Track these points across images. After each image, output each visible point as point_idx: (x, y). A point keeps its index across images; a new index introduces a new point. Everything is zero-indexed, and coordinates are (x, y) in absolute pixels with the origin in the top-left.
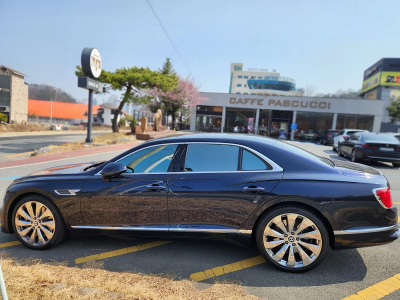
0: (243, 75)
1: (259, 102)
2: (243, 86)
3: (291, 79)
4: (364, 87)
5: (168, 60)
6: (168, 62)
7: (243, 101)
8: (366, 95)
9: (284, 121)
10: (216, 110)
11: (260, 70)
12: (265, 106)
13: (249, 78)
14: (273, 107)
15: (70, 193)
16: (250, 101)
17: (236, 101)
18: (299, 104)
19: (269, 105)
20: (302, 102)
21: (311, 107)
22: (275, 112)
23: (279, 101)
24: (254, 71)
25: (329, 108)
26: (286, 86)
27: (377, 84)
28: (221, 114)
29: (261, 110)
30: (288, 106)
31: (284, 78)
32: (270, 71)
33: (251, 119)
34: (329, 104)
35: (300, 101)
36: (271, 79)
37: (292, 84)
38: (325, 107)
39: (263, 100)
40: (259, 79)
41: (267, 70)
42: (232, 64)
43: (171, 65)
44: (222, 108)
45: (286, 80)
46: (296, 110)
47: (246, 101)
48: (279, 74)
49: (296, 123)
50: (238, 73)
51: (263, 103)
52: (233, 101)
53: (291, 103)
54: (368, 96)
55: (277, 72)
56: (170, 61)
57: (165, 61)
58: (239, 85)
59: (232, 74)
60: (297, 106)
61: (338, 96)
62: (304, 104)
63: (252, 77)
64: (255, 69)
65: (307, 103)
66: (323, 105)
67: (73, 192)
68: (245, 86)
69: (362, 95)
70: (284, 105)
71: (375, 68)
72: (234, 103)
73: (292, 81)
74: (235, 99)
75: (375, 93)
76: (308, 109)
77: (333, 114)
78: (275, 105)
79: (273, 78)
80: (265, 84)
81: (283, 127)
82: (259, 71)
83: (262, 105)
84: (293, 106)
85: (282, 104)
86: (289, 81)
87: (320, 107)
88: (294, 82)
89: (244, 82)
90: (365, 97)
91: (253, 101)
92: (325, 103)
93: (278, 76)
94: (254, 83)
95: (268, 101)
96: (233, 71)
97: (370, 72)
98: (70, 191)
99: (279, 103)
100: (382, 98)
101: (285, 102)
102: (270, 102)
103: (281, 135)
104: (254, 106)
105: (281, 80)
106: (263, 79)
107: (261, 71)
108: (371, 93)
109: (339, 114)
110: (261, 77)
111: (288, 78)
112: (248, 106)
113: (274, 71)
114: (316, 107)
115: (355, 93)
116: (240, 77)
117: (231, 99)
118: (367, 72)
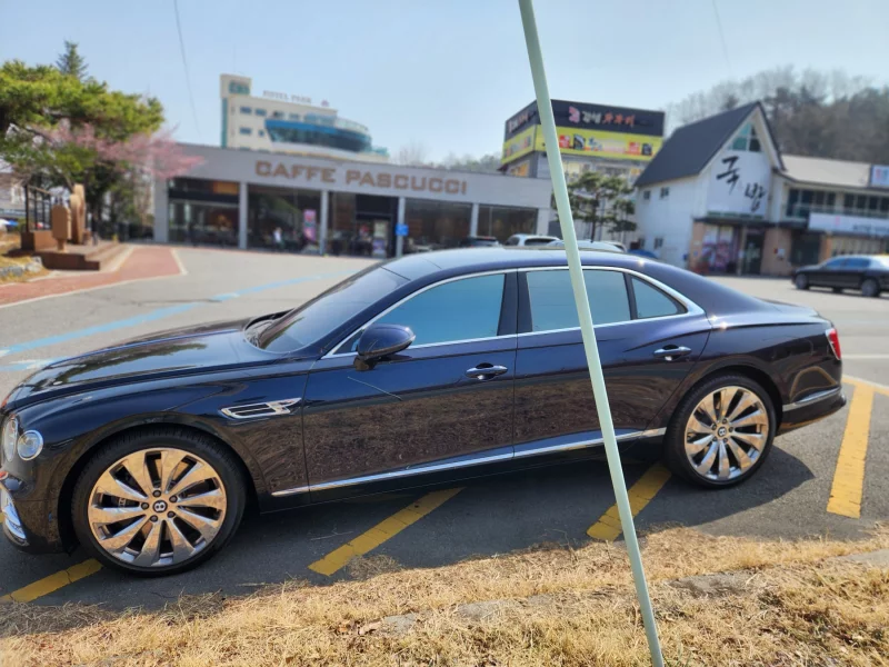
0: (254, 106)
1: (327, 175)
2: (255, 132)
3: (362, 126)
4: (507, 152)
5: (72, 47)
6: (72, 53)
7: (289, 171)
8: (511, 168)
9: (381, 218)
10: (220, 190)
11: (293, 97)
12: (341, 185)
13: (269, 114)
14: (356, 188)
15: (272, 411)
16: (304, 173)
17: (273, 169)
18: (409, 182)
19: (348, 182)
20: (414, 179)
21: (432, 189)
22: (362, 199)
23: (368, 175)
24: (279, 99)
25: (464, 192)
26: (351, 141)
27: (530, 149)
28: (235, 199)
29: (331, 194)
30: (388, 186)
31: (347, 122)
32: (317, 103)
33: (310, 214)
34: (464, 184)
35: (410, 175)
36: (319, 122)
37: (364, 136)
38: (456, 191)
39: (333, 170)
40: (294, 120)
41: (309, 100)
42: (223, 77)
43: (83, 64)
44: (236, 184)
45: (351, 127)
46: (403, 194)
47: (296, 170)
48: (335, 112)
49: (406, 222)
50: (239, 101)
51: (334, 176)
52: (264, 169)
53: (393, 179)
54: (513, 170)
55: (331, 107)
56: (79, 52)
57: (64, 51)
58: (246, 131)
59: (225, 102)
60: (405, 187)
61: (448, 167)
62: (419, 183)
63: (276, 114)
64: (281, 94)
65: (424, 180)
66: (452, 187)
67: (277, 408)
68: (261, 133)
69: (504, 169)
70: (380, 185)
71: (525, 117)
72: (267, 174)
73: (363, 131)
74: (269, 165)
75: (526, 166)
76: (427, 195)
77: (471, 205)
78: (361, 184)
79: (325, 119)
80: (308, 133)
81: (380, 230)
82: (290, 101)
83: (333, 181)
84: (397, 186)
85: (375, 179)
86: (357, 129)
87: (448, 191)
88: (367, 133)
89: (257, 123)
90: (508, 172)
91: (311, 172)
92: (457, 183)
93: (333, 117)
94: (281, 129)
95: (344, 173)
96: (227, 94)
97: (516, 124)
98: (268, 404)
99: (368, 179)
100: (539, 175)
101: (381, 176)
102: (351, 176)
103: (376, 248)
104: (316, 184)
105: (340, 125)
106: (302, 120)
107: (295, 102)
108: (520, 165)
109: (481, 205)
110: (297, 116)
111: (356, 124)
112: (300, 182)
113: (325, 103)
114: (439, 190)
115: (475, 164)
116: (246, 110)
117: (259, 164)
118: (510, 123)
